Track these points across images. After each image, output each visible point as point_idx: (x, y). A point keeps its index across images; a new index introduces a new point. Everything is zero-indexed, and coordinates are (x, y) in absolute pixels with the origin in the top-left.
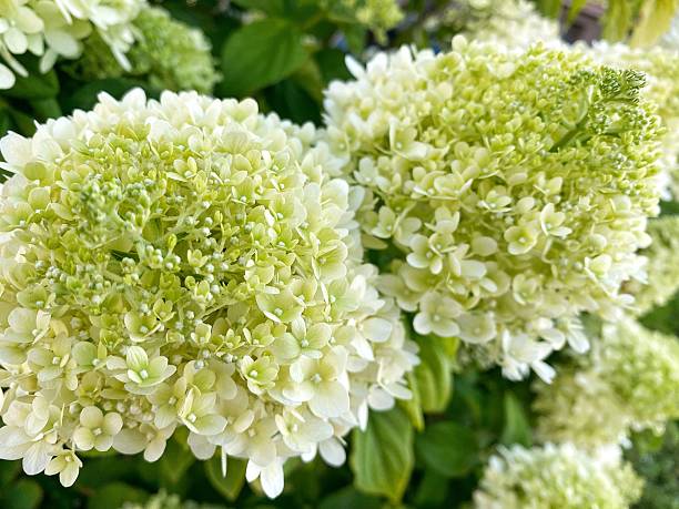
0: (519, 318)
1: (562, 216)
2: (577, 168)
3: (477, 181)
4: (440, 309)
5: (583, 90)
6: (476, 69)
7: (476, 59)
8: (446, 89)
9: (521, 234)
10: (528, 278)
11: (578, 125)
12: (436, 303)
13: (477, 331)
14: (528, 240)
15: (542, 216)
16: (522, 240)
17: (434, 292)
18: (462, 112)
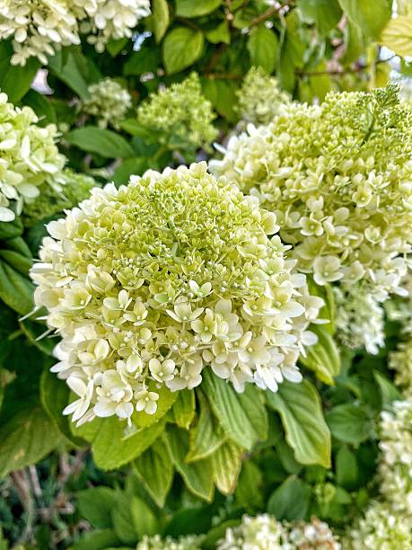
0: (374, 261)
1: (380, 178)
2: (379, 150)
3: (325, 177)
4: (327, 267)
5: (366, 107)
6: (299, 119)
7: (297, 114)
8: (285, 136)
9: (362, 195)
10: (372, 230)
11: (370, 129)
12: (324, 264)
13: (353, 276)
14: (366, 197)
15: (370, 181)
16: (363, 199)
17: (320, 258)
18: (302, 141)
